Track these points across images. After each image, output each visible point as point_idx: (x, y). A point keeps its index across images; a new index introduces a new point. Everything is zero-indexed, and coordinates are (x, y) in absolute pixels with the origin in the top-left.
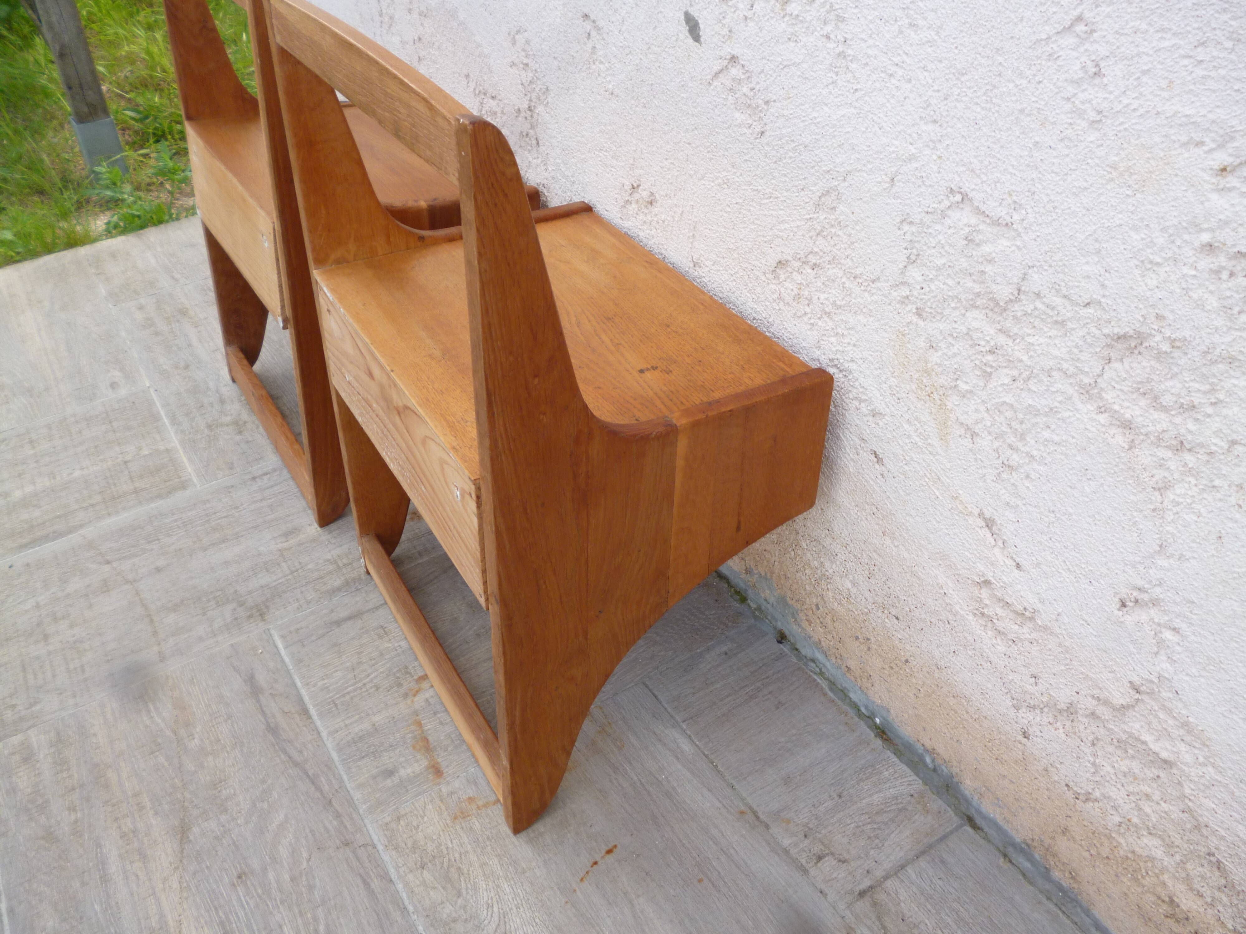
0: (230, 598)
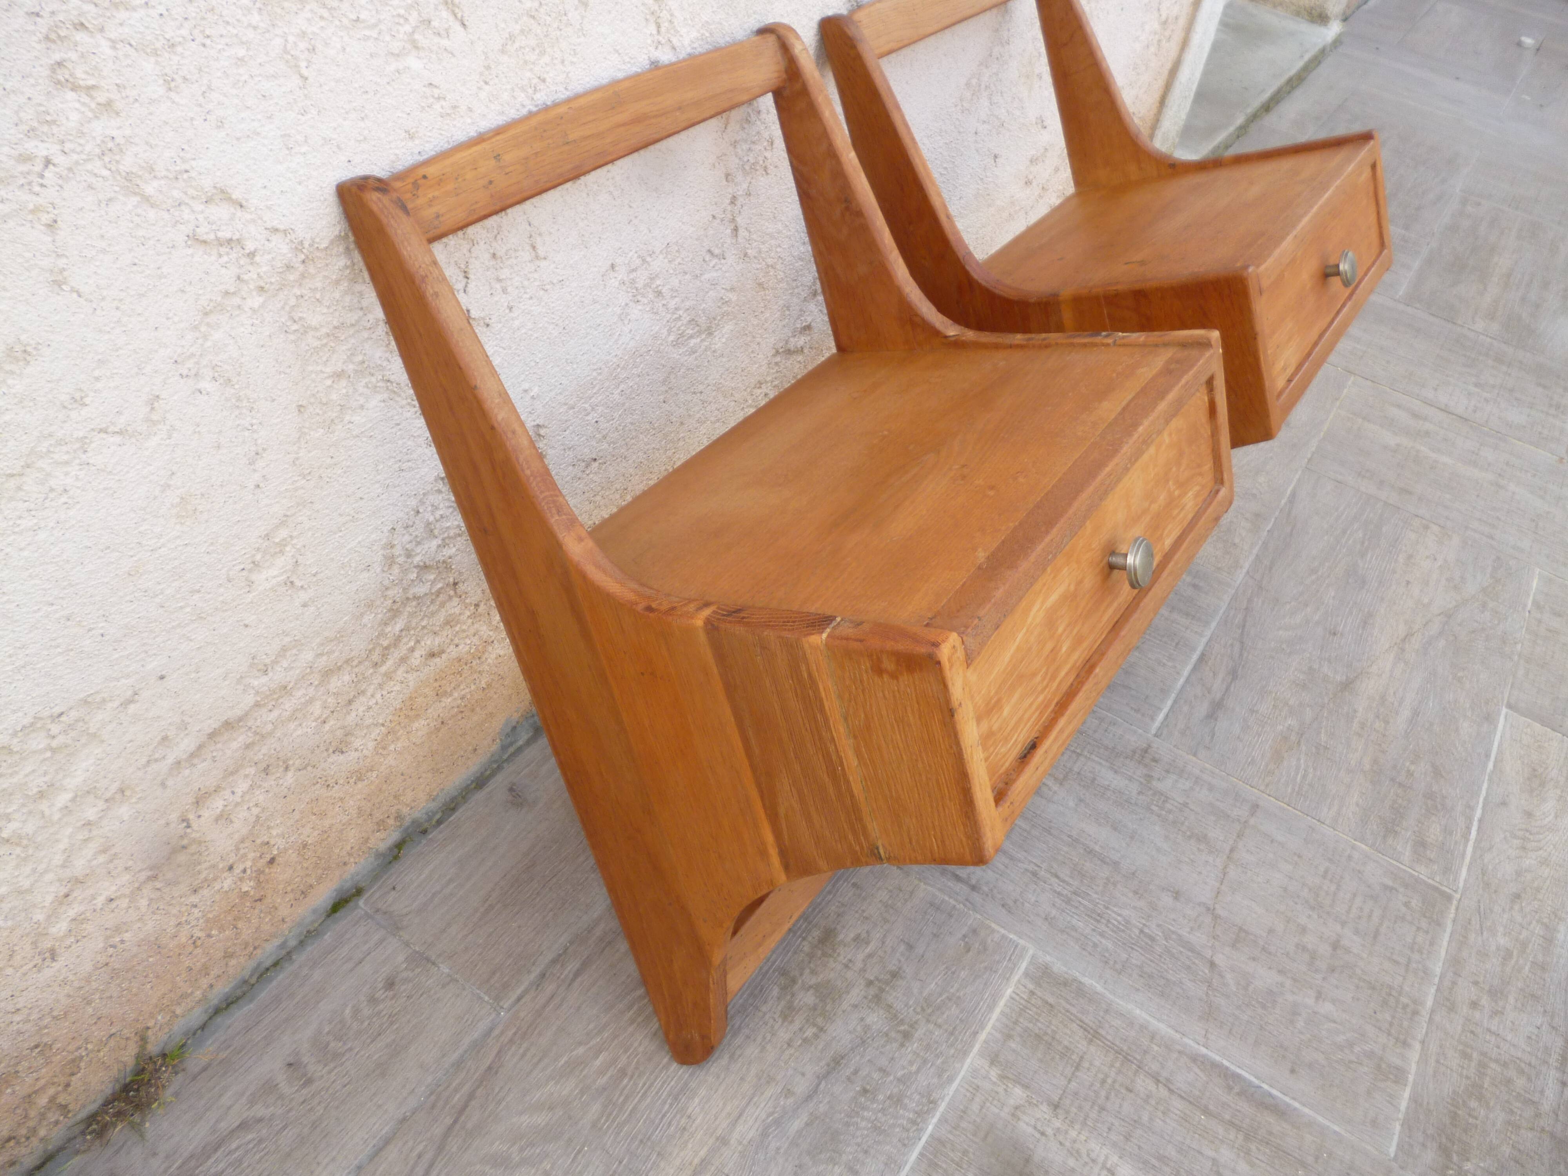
0: (1150, 792)
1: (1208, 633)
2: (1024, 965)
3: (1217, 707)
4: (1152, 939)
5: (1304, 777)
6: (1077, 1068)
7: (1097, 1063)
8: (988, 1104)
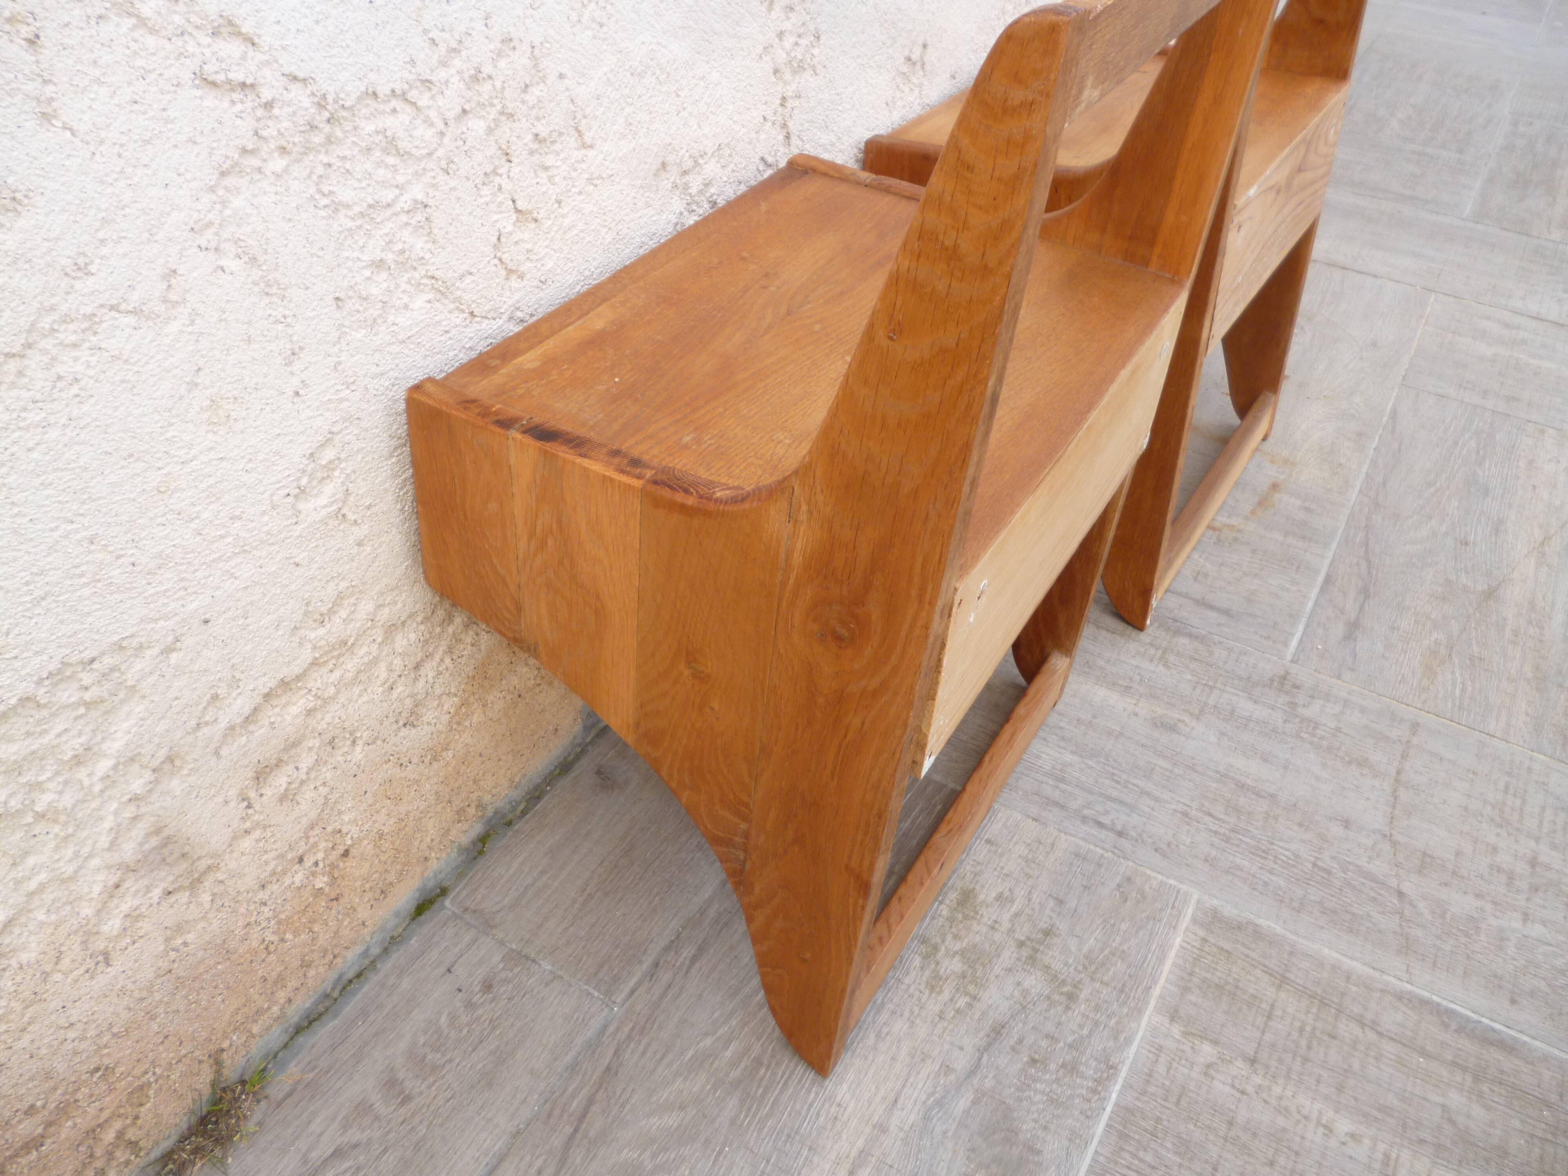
0: (1298, 720)
1: (1330, 554)
2: (1190, 911)
3: (1353, 629)
4: (1329, 873)
5: (1463, 690)
6: (1269, 1017)
7: (1291, 1010)
8: (1175, 1065)
